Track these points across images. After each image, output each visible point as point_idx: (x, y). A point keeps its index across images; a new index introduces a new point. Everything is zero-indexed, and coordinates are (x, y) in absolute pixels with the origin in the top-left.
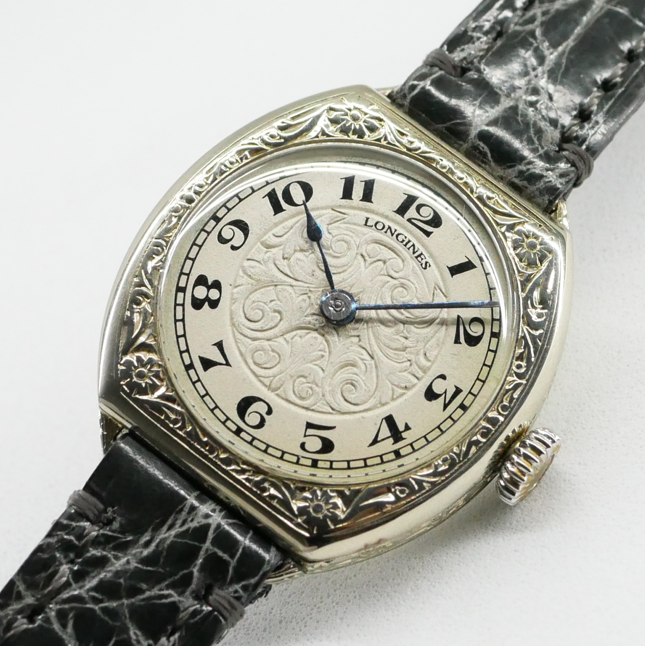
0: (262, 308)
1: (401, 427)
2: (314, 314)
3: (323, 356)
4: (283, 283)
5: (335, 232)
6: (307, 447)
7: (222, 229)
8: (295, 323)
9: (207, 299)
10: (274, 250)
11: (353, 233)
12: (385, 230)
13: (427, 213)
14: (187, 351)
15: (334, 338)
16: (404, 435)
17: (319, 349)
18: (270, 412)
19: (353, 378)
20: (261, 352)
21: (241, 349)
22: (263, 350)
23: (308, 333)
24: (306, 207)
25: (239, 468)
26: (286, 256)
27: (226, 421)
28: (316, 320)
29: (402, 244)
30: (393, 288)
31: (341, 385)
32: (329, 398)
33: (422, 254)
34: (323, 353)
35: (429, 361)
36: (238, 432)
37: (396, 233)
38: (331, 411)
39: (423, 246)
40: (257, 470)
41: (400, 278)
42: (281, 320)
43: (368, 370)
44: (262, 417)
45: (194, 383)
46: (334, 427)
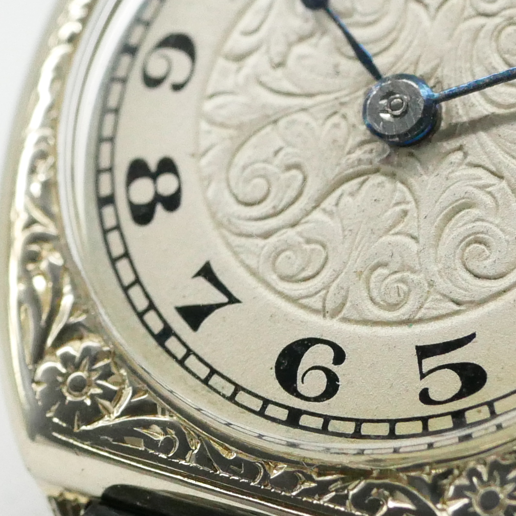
0: (262, 173)
2: (363, 143)
3: (405, 213)
4: (287, 112)
6: (433, 396)
7: (146, 61)
8: (332, 174)
9: (157, 198)
10: (251, 61)
14: (152, 306)
17: (394, 202)
18: (339, 356)
19: (476, 230)
20: (288, 253)
21: (248, 262)
22: (289, 247)
23: (364, 182)
25: (313, 485)
26: (277, 60)
27: (264, 408)
28: (371, 151)
30: (496, 33)
31: (458, 251)
32: (443, 285)
34: (403, 207)
36: (294, 418)
38: (456, 308)
40: (350, 474)
41: (504, 9)
42: (305, 179)
43: (500, 202)
44: (327, 371)
45: (181, 362)
46: (473, 336)
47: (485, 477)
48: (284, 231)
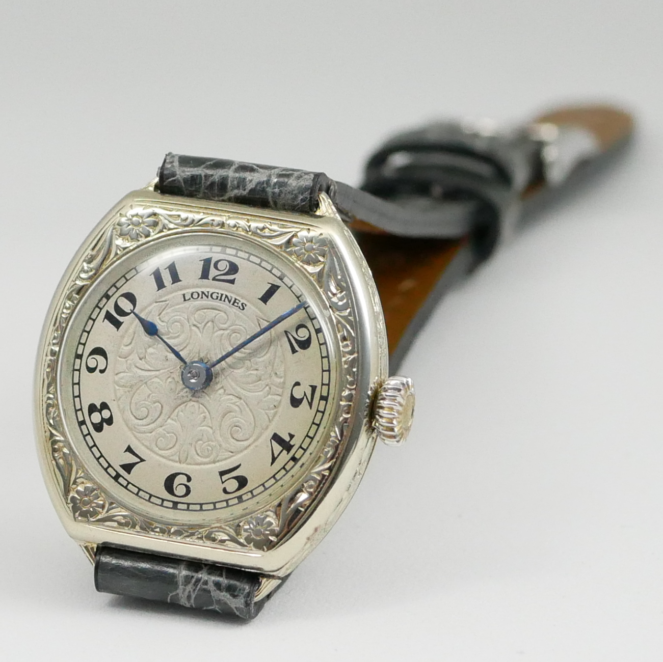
0: (144, 405)
1: (287, 439)
2: (182, 389)
3: (205, 417)
4: (150, 378)
5: (166, 319)
6: (228, 490)
7: (87, 361)
8: (173, 404)
9: (103, 420)
10: (131, 357)
11: (179, 312)
12: (200, 296)
13: (223, 266)
14: (110, 466)
15: (206, 399)
16: (292, 443)
17: (200, 413)
18: (189, 479)
19: (235, 421)
20: (161, 438)
21: (145, 444)
22: (161, 436)
23: (186, 405)
24: (135, 314)
25: (189, 534)
26: (141, 356)
27: (163, 503)
28: (186, 393)
29: (218, 300)
30: (229, 337)
31: (229, 431)
32: (225, 445)
33: (236, 299)
34: (204, 414)
35: (281, 377)
36: (175, 506)
37: (210, 294)
38: (231, 454)
39: (232, 293)
41: (230, 327)
42: (162, 407)
43: (242, 409)
44: (186, 486)
45: (126, 487)
46: (240, 465)
47: (255, 524)
48: (158, 429)
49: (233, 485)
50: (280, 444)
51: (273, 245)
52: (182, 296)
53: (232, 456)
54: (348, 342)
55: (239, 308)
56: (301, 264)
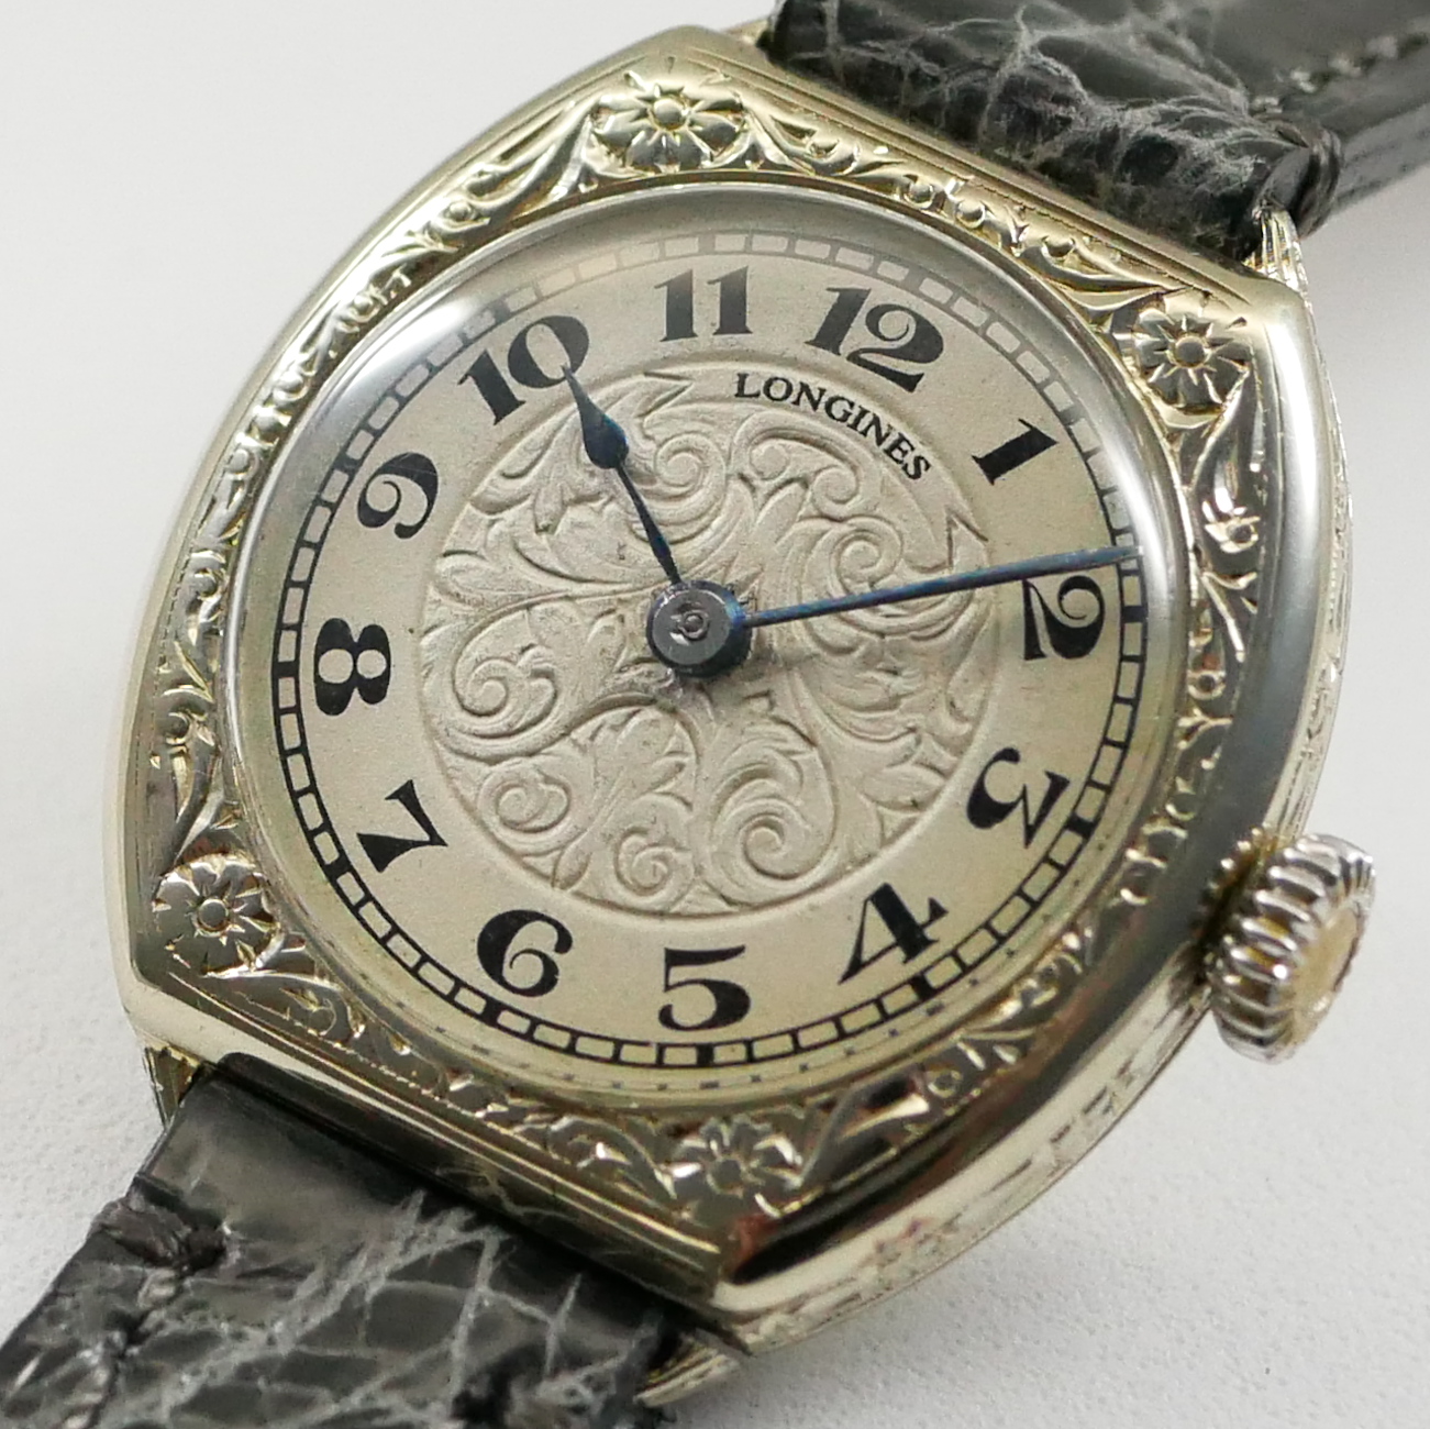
0: (501, 674)
1: (920, 913)
2: (639, 661)
3: (681, 767)
4: (546, 596)
5: (660, 433)
6: (677, 1017)
7: (367, 485)
8: (594, 694)
9: (356, 679)
10: (508, 515)
11: (712, 423)
12: (793, 398)
13: (897, 327)
14: (327, 826)
15: (701, 713)
16: (930, 933)
17: (667, 750)
18: (564, 942)
19: (770, 809)
20: (517, 791)
21: (463, 791)
22: (521, 783)
23: (634, 713)
24: (573, 385)
25: (504, 1109)
26: (543, 523)
27: (455, 991)
28: (649, 674)
29: (844, 424)
30: (839, 547)
31: (742, 832)
32: (714, 875)
33: (902, 439)
34: (679, 759)
35: (966, 720)
36: (491, 1013)
37: (825, 399)
38: (724, 907)
39: (901, 417)
40: (554, 1105)
41: (854, 516)
42: (555, 696)
43: (806, 778)
44: (545, 959)
45: (355, 909)
46: (741, 950)
47: (727, 1142)
48: (516, 760)
49: (696, 1005)
50: (892, 925)
51: (1081, 309)
52: (737, 379)
53: (724, 914)
54: (1218, 675)
55: (905, 468)
56: (1146, 390)
